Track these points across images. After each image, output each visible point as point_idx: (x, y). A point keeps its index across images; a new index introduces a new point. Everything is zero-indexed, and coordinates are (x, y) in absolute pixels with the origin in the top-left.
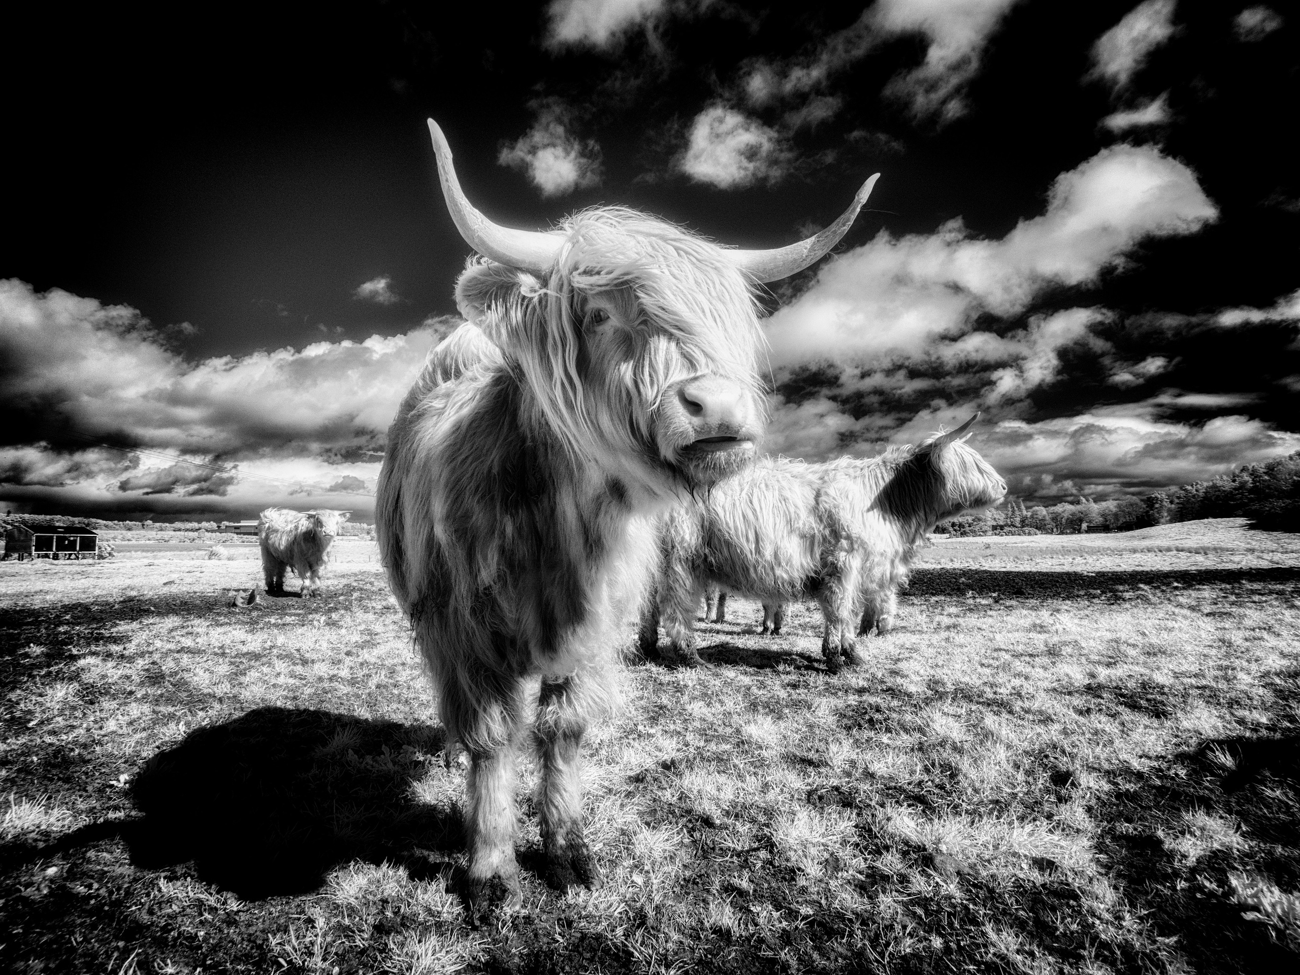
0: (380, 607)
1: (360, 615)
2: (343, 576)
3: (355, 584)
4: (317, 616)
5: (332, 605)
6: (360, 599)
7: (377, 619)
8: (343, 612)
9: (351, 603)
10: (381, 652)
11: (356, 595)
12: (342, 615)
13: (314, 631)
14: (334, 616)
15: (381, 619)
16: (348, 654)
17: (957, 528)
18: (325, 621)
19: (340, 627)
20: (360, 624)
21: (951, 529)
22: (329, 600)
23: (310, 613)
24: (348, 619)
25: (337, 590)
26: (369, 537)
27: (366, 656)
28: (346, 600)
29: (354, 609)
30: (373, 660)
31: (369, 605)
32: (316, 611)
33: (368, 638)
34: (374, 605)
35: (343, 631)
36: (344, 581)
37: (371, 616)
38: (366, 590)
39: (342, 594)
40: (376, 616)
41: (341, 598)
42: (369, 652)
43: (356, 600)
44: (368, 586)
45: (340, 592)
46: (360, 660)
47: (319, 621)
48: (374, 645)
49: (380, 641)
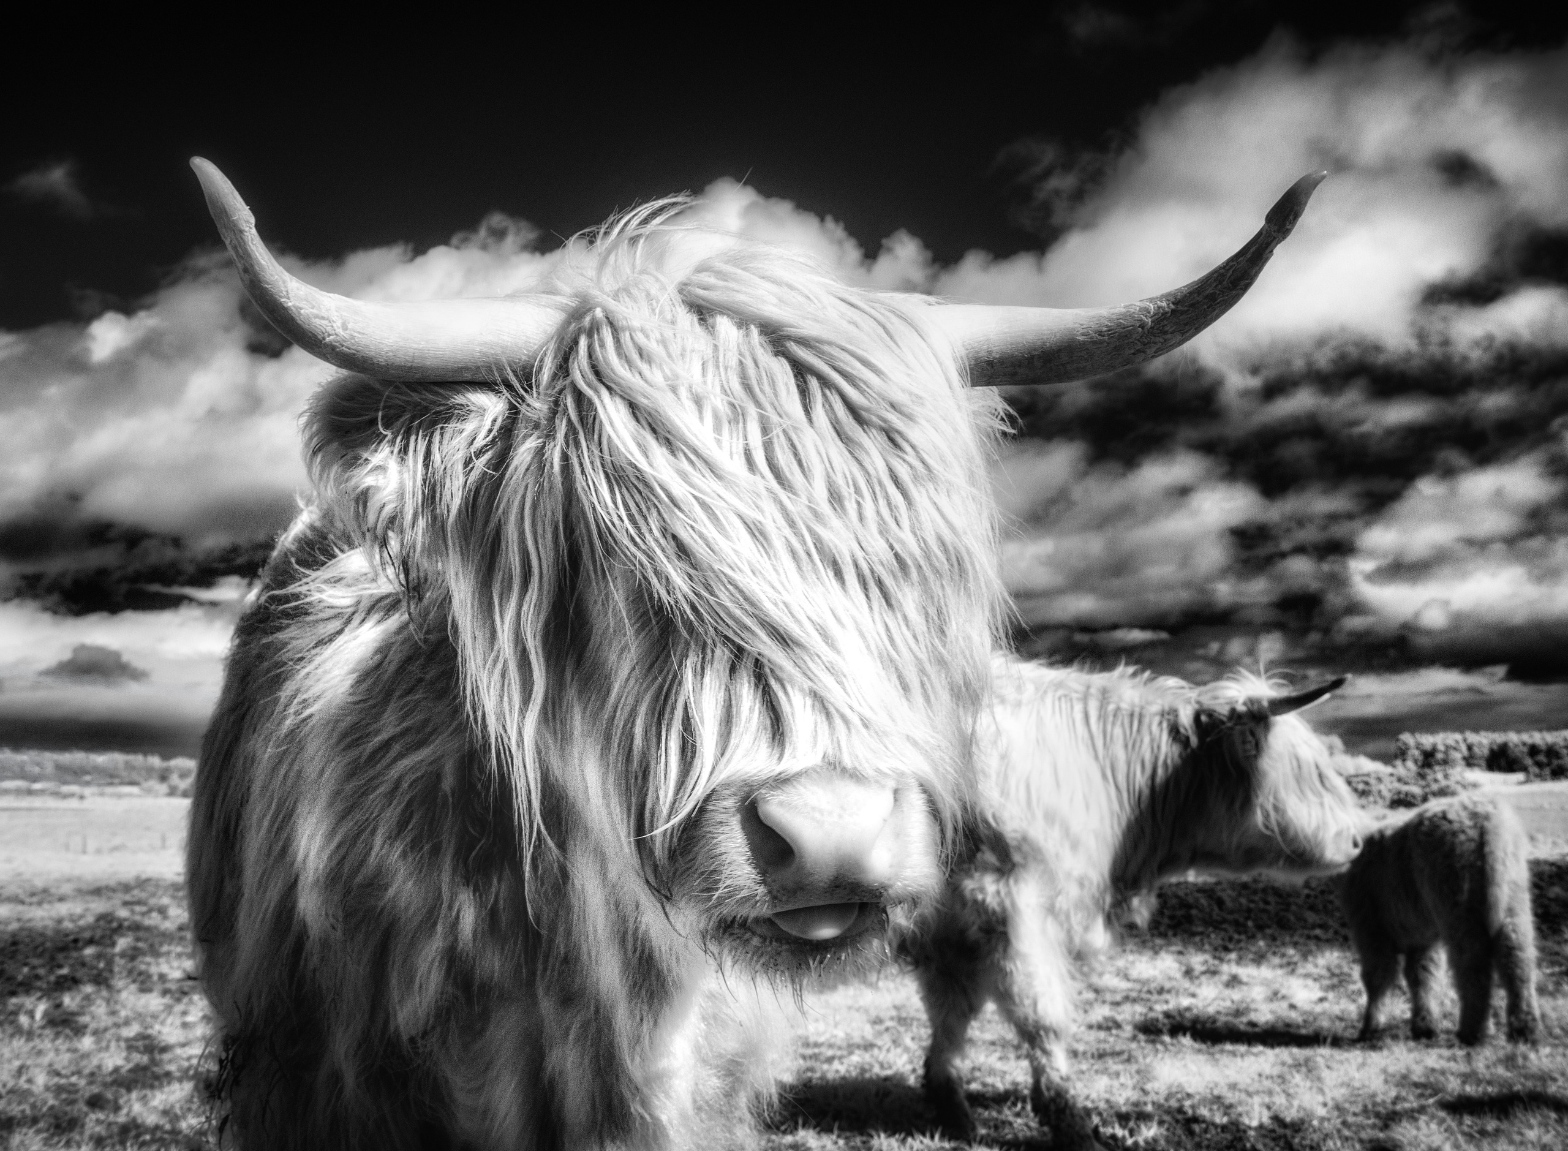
0: (177, 974)
1: (130, 999)
2: (97, 891)
3: (123, 913)
4: (28, 1002)
5: (65, 971)
6: (133, 955)
7: (169, 1009)
8: (89, 989)
9: (110, 963)
10: (173, 1098)
11: (123, 943)
12: (87, 998)
13: (19, 1043)
14: (69, 1001)
15: (179, 1008)
16: (95, 1102)
17: (1542, 758)
18: (46, 1014)
19: (79, 1031)
20: (127, 1023)
21: (1528, 761)
22: (60, 957)
23: (13, 994)
24: (100, 1009)
25: (82, 929)
26: (163, 788)
27: (137, 1108)
28: (99, 956)
29: (119, 983)
30: (151, 1119)
31: (154, 970)
32: (26, 987)
33: (145, 1059)
34: (164, 968)
35: (87, 1043)
36: (99, 906)
37: (154, 1002)
38: (148, 929)
39: (91, 942)
40: (167, 1000)
41: (89, 951)
42: (143, 1099)
43: (123, 955)
44: (153, 920)
45: (87, 935)
46: (121, 1118)
47: (31, 1014)
48: (157, 1077)
49: (172, 1068)
